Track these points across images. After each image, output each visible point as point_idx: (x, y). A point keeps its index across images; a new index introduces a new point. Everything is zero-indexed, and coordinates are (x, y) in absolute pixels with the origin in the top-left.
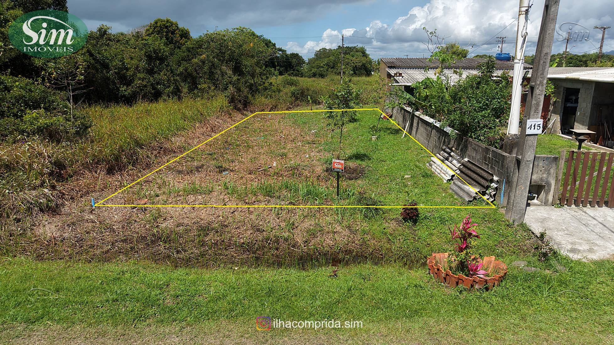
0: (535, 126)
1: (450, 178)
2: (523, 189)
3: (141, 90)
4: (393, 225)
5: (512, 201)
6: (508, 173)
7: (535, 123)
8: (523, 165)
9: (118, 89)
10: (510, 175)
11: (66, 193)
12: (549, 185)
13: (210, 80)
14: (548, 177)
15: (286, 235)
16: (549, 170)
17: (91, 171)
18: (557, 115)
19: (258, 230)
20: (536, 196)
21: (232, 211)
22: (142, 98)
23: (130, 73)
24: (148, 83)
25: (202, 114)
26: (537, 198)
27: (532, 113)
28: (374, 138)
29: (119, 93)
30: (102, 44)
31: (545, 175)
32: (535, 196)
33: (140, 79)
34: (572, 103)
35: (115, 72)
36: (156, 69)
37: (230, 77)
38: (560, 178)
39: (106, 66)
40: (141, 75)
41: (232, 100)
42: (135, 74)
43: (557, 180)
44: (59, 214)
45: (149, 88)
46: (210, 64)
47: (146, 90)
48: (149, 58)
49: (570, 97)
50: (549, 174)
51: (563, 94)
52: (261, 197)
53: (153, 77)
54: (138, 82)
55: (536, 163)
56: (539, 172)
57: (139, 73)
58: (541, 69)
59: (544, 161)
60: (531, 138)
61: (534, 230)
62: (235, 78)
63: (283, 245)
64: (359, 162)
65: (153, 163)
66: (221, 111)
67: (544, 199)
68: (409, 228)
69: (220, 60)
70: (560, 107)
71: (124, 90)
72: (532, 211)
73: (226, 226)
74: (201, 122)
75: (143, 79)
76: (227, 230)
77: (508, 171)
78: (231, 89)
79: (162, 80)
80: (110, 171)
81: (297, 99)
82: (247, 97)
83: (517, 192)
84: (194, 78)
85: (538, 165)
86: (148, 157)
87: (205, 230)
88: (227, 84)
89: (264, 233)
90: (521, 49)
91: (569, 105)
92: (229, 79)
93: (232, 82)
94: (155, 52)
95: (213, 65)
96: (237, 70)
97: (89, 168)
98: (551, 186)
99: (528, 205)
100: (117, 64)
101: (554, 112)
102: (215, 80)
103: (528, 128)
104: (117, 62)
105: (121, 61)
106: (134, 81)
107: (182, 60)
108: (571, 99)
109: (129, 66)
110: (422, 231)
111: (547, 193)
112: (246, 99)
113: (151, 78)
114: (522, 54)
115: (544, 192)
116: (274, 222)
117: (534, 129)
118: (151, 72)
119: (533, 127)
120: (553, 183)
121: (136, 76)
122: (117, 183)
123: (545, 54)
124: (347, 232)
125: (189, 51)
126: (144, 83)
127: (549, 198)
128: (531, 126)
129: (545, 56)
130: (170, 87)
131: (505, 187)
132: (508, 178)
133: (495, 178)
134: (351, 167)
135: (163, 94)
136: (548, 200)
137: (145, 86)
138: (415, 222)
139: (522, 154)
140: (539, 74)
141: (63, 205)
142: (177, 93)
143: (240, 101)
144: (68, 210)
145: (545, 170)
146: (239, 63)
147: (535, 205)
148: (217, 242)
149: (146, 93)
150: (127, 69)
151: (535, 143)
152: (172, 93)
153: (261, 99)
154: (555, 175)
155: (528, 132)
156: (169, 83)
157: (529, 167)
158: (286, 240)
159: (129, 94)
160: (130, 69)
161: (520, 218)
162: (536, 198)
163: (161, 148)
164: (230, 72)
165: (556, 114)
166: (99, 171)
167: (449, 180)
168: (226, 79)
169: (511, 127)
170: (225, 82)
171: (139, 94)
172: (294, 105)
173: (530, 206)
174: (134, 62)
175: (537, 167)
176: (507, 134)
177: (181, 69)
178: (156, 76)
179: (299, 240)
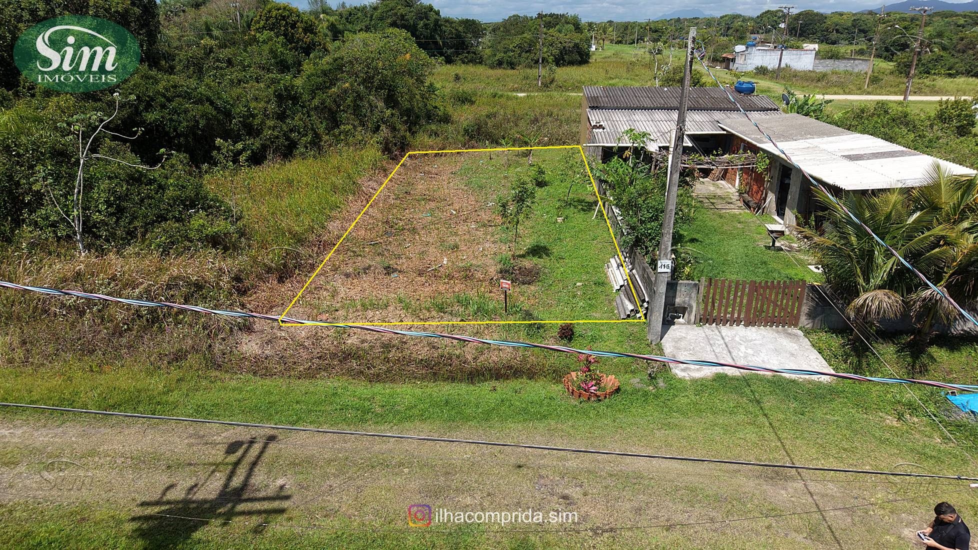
0: (665, 266)
1: (619, 288)
3: (272, 142)
4: (551, 342)
7: (664, 263)
8: (657, 296)
12: (691, 307)
13: (355, 115)
14: (689, 300)
15: (457, 352)
16: (690, 295)
18: (772, 194)
19: (434, 347)
22: (273, 153)
23: (257, 121)
24: (280, 132)
26: (682, 317)
28: (560, 220)
33: (269, 128)
36: (288, 112)
37: (381, 112)
38: (701, 301)
40: (270, 123)
41: (386, 148)
42: (263, 122)
43: (698, 304)
44: (254, 332)
45: (282, 139)
46: (355, 95)
47: (278, 141)
48: (280, 97)
51: (779, 170)
52: (434, 313)
53: (285, 123)
54: (268, 133)
56: (682, 295)
57: (268, 119)
59: (685, 286)
60: (663, 275)
63: (456, 362)
64: (536, 260)
67: (688, 319)
69: (366, 87)
70: (776, 185)
71: (251, 144)
73: (405, 343)
75: (274, 128)
76: (406, 346)
78: (385, 131)
79: (297, 126)
81: (472, 137)
82: (404, 137)
84: (333, 113)
87: (387, 347)
88: (378, 122)
89: (439, 350)
92: (380, 114)
93: (385, 118)
94: (286, 89)
95: (359, 97)
96: (391, 101)
98: (693, 308)
100: (241, 111)
101: (771, 189)
102: (361, 115)
103: (659, 267)
104: (240, 109)
105: (245, 106)
106: (263, 130)
107: (317, 89)
109: (256, 112)
111: (689, 314)
112: (403, 140)
113: (284, 126)
115: (687, 313)
118: (282, 117)
119: (663, 267)
120: (694, 305)
121: (265, 124)
125: (325, 75)
126: (276, 133)
127: (691, 318)
128: (661, 265)
130: (308, 135)
134: (527, 267)
135: (297, 144)
137: (277, 137)
138: (570, 340)
142: (316, 143)
143: (395, 144)
145: (687, 294)
146: (393, 91)
147: (679, 324)
148: (399, 358)
149: (279, 146)
150: (254, 116)
152: (310, 143)
153: (423, 138)
154: (695, 299)
155: (659, 270)
156: (306, 131)
157: (662, 298)
158: (458, 357)
159: (258, 148)
160: (257, 116)
164: (381, 104)
165: (772, 192)
167: (619, 290)
168: (377, 114)
170: (375, 118)
171: (270, 148)
174: (262, 105)
177: (316, 102)
178: (288, 121)
179: (469, 357)
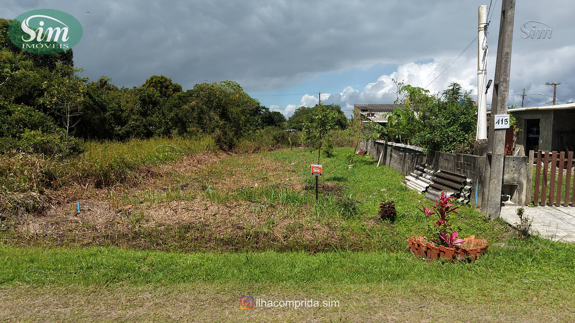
0: (502, 121)
1: (425, 190)
2: (496, 183)
3: (134, 130)
4: (372, 223)
5: (486, 197)
6: (480, 173)
7: (502, 118)
8: (494, 159)
9: (113, 129)
10: (482, 175)
11: (54, 198)
12: (521, 184)
13: (198, 124)
14: (519, 176)
15: (266, 230)
16: (520, 170)
17: (80, 184)
18: (520, 146)
19: (238, 228)
20: (510, 196)
21: (213, 214)
22: (135, 137)
23: (124, 115)
24: (141, 124)
25: (189, 149)
26: (511, 199)
27: (499, 109)
28: (350, 167)
29: (114, 132)
30: (102, 92)
31: (516, 175)
32: (508, 197)
33: (133, 120)
34: (534, 134)
35: (111, 113)
36: (149, 112)
37: (217, 122)
38: (531, 177)
39: (104, 109)
40: (136, 117)
42: (129, 116)
43: (528, 181)
44: (44, 216)
45: (142, 129)
46: (199, 110)
47: (139, 129)
48: (144, 102)
49: (532, 129)
50: (520, 173)
51: (525, 126)
52: (242, 202)
53: (145, 118)
54: (131, 123)
55: (506, 163)
56: (510, 171)
57: (133, 115)
58: (503, 67)
59: (514, 161)
60: (500, 132)
61: (511, 223)
62: (222, 123)
63: (263, 240)
64: (336, 182)
65: (140, 183)
66: (208, 149)
67: (517, 199)
68: (388, 225)
69: (208, 107)
70: (523, 136)
71: (119, 130)
72: (506, 209)
73: (207, 226)
74: (188, 155)
75: (136, 120)
76: (207, 228)
77: (480, 171)
78: (218, 131)
79: (154, 121)
80: (98, 185)
81: (278, 142)
82: (232, 140)
83: (491, 186)
84: (184, 122)
85: (508, 165)
86: (135, 177)
87: (186, 228)
88: (214, 128)
89: (245, 230)
90: (483, 61)
91: (531, 136)
93: (219, 126)
94: (149, 96)
95: (202, 111)
96: (224, 115)
97: (78, 180)
98: (523, 186)
99: (502, 205)
100: (113, 106)
101: (518, 143)
102: (203, 124)
103: (496, 123)
105: (117, 104)
106: (128, 121)
107: (174, 107)
108: (533, 131)
109: (124, 108)
110: (400, 228)
111: (520, 193)
112: (231, 141)
113: (144, 120)
114: (484, 66)
115: (517, 192)
116: (254, 222)
117: (502, 123)
118: (144, 114)
119: (501, 122)
120: (524, 182)
121: (131, 117)
122: (104, 195)
123: (506, 53)
124: (326, 229)
125: (181, 99)
126: (138, 124)
127: (522, 197)
128: (499, 120)
129: (506, 55)
130: (161, 128)
131: (478, 187)
132: (480, 178)
133: (468, 180)
134: (329, 186)
135: (154, 134)
136: (522, 200)
137: (138, 126)
138: (393, 220)
139: (492, 150)
140: (502, 72)
141: (49, 208)
142: (167, 133)
143: (226, 143)
144: (54, 212)
145: (516, 170)
146: (226, 110)
147: (509, 205)
148: (197, 238)
149: (139, 132)
150: (123, 111)
151: (504, 137)
152: (163, 134)
153: (245, 142)
154: (525, 175)
155: (497, 126)
156: (161, 125)
157: (500, 160)
158: (266, 235)
159: (123, 133)
160: (125, 111)
161: (496, 212)
162: (509, 198)
163: (149, 172)
164: (217, 118)
165: (520, 144)
166: (87, 185)
167: (424, 192)
168: (214, 123)
169: (480, 133)
170: (213, 126)
171: (132, 134)
172: (275, 147)
173: (504, 206)
174: (130, 105)
175: (508, 167)
176: (477, 140)
177: (172, 114)
178: (148, 118)
179: (279, 235)
